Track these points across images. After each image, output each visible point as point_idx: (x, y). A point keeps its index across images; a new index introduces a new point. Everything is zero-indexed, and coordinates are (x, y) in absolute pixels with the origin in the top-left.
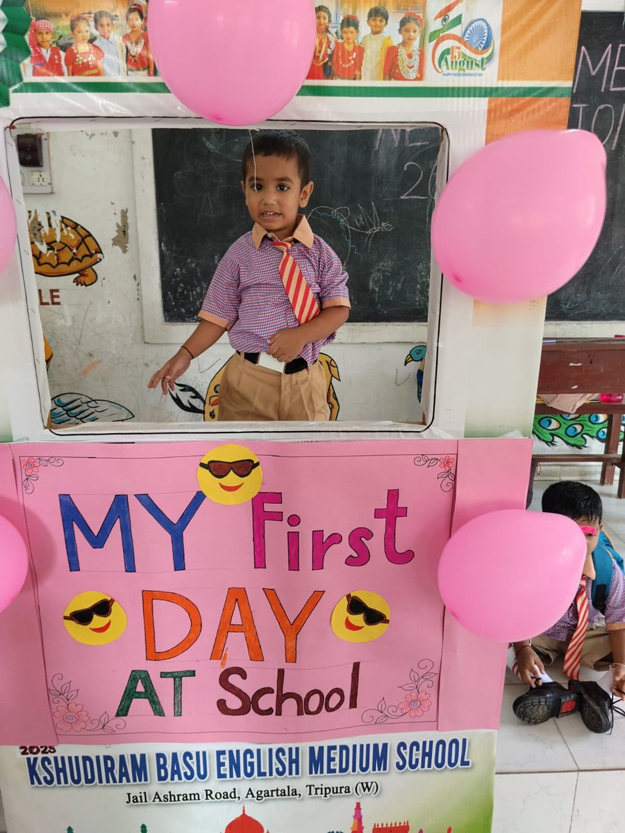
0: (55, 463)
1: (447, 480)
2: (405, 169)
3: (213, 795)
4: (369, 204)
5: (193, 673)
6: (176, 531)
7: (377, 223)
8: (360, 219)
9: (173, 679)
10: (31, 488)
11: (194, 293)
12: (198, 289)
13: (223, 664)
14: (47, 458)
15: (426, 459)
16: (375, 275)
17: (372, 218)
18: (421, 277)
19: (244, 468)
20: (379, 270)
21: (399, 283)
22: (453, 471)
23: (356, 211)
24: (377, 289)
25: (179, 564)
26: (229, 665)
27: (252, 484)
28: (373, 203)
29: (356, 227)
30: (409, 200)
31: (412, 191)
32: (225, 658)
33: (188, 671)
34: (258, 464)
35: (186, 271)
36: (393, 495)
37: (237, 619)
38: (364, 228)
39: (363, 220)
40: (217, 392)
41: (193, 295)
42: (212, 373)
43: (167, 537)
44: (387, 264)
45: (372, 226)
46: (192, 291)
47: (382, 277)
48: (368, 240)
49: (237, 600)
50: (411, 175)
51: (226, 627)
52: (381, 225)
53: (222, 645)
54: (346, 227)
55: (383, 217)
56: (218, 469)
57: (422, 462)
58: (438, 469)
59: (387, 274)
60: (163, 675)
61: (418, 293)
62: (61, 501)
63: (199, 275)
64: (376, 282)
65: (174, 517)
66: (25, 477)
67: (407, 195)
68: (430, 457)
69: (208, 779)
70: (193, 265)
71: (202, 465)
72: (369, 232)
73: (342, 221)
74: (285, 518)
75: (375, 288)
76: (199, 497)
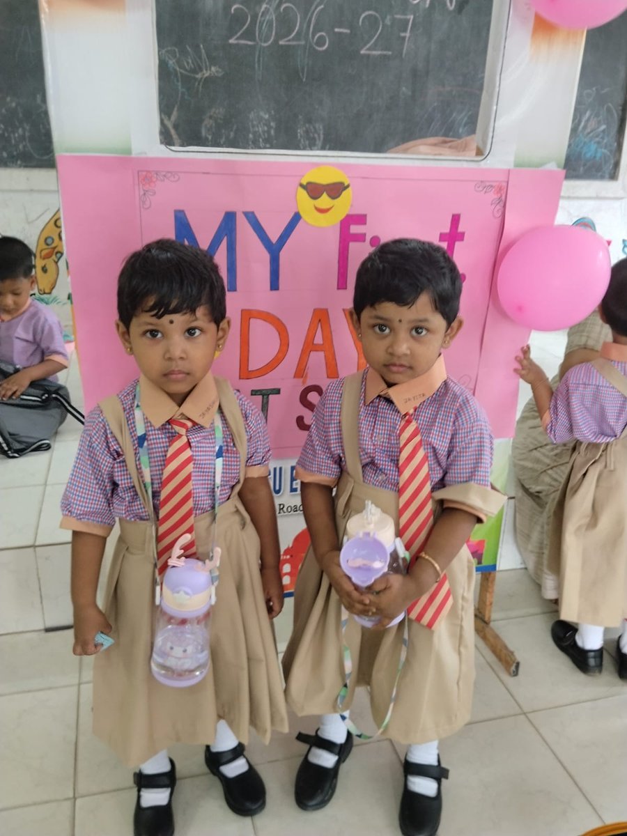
0: (172, 179)
1: (498, 207)
2: (232, 11)
3: (285, 509)
4: (198, 46)
5: (278, 391)
6: (274, 250)
7: (206, 67)
8: (189, 63)
9: (261, 397)
10: (148, 203)
11: (16, 135)
12: (20, 131)
13: (304, 383)
14: (164, 173)
15: (484, 186)
16: (208, 122)
17: (201, 62)
18: (253, 126)
19: (336, 190)
20: (211, 117)
21: (232, 130)
22: (503, 198)
23: (184, 52)
24: (210, 137)
25: (275, 285)
26: (309, 383)
27: (342, 207)
28: (202, 46)
29: (186, 70)
30: (237, 45)
31: (242, 34)
32: (306, 376)
33: (274, 389)
34: (348, 186)
35: (6, 110)
36: (456, 219)
37: (319, 340)
38: (194, 71)
39: (193, 63)
40: (48, 245)
41: (15, 138)
42: (41, 224)
43: (266, 256)
44: (219, 111)
45: (201, 70)
46: (14, 133)
47: (214, 125)
48: (199, 84)
49: (320, 321)
50: (238, 19)
51: (309, 347)
52: (210, 70)
53: (305, 364)
54: (175, 70)
55: (213, 61)
56: (314, 191)
57: (481, 189)
58: (492, 196)
59: (219, 121)
60: (254, 393)
61: (250, 143)
62: (176, 217)
63: (21, 115)
64: (209, 130)
65: (274, 237)
66: (142, 193)
67: (237, 39)
68: (488, 184)
69: (282, 494)
70: (14, 105)
71: (301, 185)
72: (199, 76)
73: (171, 62)
74: (368, 238)
75: (208, 136)
76: (297, 218)
